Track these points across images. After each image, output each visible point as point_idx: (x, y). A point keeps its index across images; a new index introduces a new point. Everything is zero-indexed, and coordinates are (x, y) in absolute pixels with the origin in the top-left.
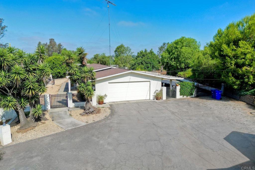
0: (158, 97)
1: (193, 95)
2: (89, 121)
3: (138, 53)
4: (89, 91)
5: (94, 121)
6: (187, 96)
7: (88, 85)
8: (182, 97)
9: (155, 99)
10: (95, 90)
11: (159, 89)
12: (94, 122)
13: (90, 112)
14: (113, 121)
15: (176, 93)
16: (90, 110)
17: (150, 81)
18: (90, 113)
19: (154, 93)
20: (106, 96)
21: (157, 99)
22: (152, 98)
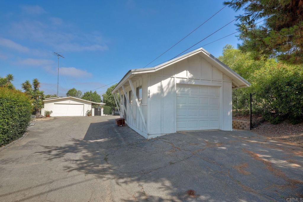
0: (89, 114)
1: (112, 114)
3: (85, 93)
4: (39, 105)
6: (108, 115)
7: (39, 101)
8: (105, 115)
10: (44, 108)
11: (90, 110)
15: (100, 112)
17: (84, 104)
19: (86, 112)
20: (52, 112)
21: (88, 116)
22: (85, 115)
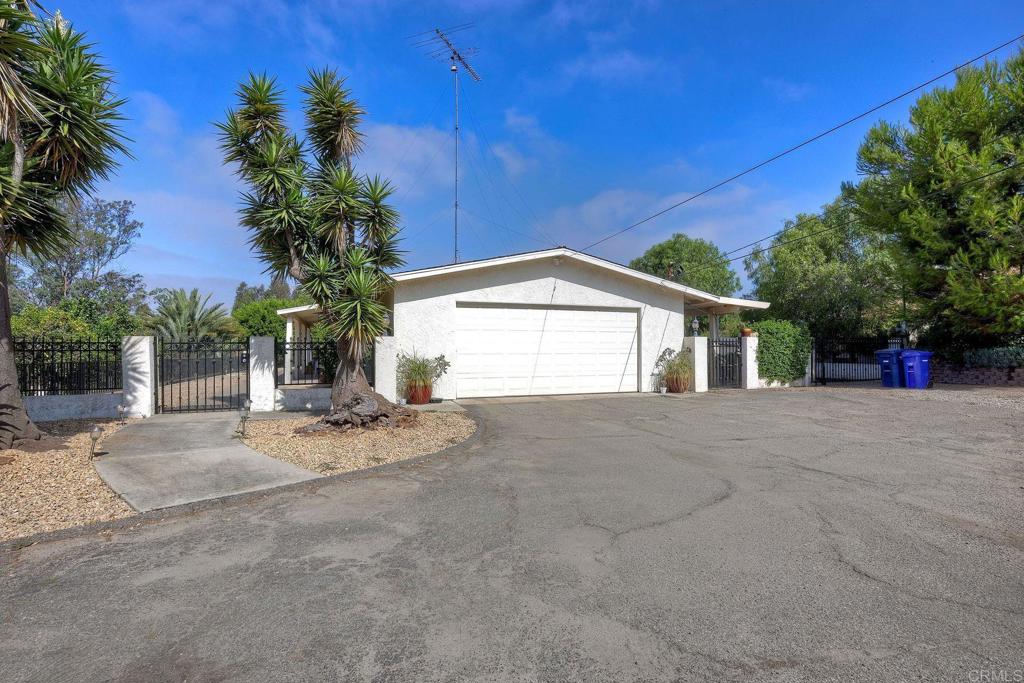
0: (673, 380)
1: (804, 374)
2: (344, 461)
4: (357, 300)
5: (377, 460)
6: (783, 382)
8: (765, 386)
9: (664, 390)
11: (677, 348)
12: (375, 469)
13: (355, 418)
14: (508, 463)
15: (741, 365)
16: (357, 409)
17: (637, 310)
18: (354, 425)
19: (657, 365)
20: (442, 364)
21: (670, 390)
22: (647, 386)
